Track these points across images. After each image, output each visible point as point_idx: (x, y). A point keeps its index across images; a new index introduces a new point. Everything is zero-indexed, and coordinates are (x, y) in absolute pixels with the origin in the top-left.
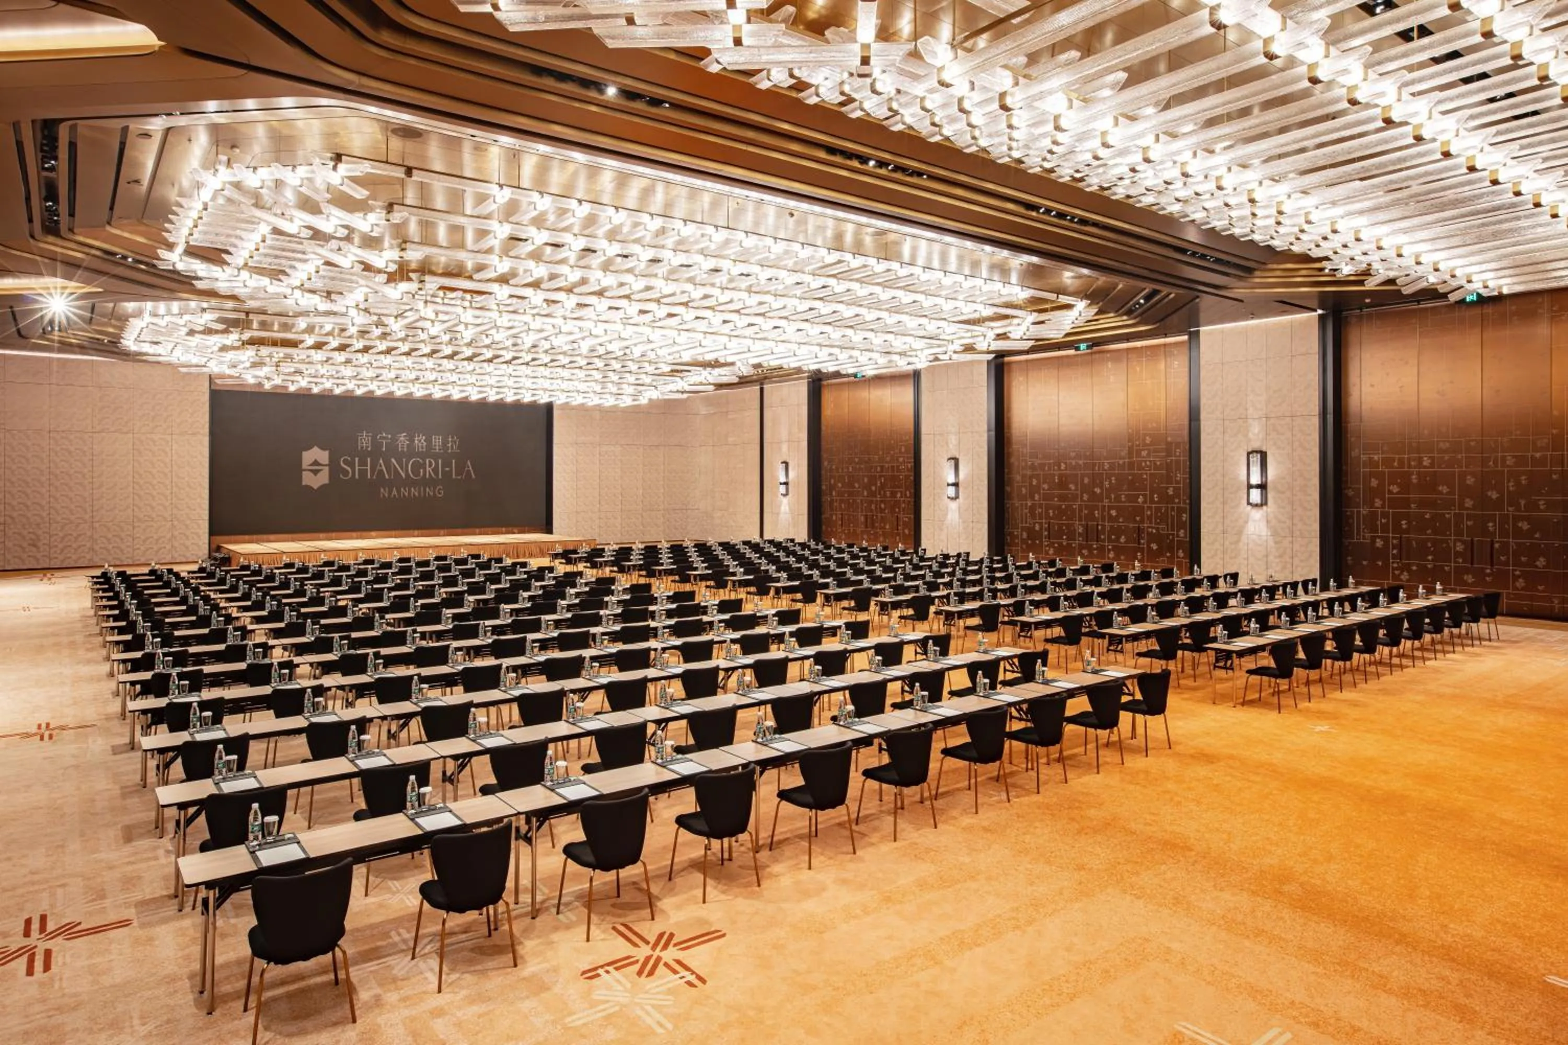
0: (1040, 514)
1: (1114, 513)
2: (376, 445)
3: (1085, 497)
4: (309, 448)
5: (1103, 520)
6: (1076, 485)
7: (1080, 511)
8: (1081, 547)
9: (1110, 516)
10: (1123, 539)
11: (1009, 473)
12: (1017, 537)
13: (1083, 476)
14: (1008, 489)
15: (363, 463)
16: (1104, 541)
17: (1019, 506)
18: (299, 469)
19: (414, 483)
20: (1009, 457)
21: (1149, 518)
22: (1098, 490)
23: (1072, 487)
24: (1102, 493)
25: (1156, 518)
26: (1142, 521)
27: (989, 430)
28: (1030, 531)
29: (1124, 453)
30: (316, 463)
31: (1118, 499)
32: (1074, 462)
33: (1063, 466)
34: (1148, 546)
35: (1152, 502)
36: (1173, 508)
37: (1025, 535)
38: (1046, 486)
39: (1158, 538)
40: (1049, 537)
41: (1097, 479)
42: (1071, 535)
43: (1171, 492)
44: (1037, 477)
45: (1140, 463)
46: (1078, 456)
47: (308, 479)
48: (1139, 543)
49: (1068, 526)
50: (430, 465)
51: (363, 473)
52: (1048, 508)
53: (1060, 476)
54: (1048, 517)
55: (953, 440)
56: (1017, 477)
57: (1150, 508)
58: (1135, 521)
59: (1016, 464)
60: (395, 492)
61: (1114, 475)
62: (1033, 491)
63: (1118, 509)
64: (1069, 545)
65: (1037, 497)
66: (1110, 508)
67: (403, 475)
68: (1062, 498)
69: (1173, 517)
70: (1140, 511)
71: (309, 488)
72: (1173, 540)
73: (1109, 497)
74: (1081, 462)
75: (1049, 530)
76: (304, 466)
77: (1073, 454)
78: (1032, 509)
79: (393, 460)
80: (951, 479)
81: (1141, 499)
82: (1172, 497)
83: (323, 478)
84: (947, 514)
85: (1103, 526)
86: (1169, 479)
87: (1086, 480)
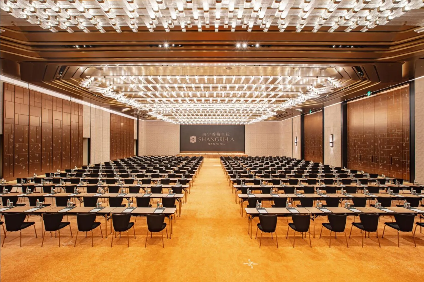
0: (358, 152)
1: (382, 152)
2: (207, 135)
3: (372, 147)
4: (192, 136)
5: (378, 155)
6: (369, 142)
7: (370, 151)
8: (370, 164)
9: (381, 153)
10: (385, 162)
11: (348, 139)
12: (351, 159)
13: (371, 139)
14: (348, 144)
15: (204, 138)
16: (378, 162)
17: (351, 149)
18: (190, 140)
19: (217, 142)
20: (348, 133)
21: (395, 155)
22: (376, 144)
23: (367, 143)
24: (377, 145)
25: (398, 154)
26: (393, 156)
27: (341, 126)
28: (355, 157)
29: (386, 131)
30: (193, 139)
31: (383, 148)
32: (368, 135)
33: (365, 136)
34: (395, 166)
35: (397, 148)
36: (405, 151)
37: (353, 159)
38: (359, 143)
39: (399, 163)
40: (360, 160)
41: (376, 140)
42: (367, 160)
43: (404, 145)
44: (356, 140)
45: (392, 134)
46: (369, 133)
47: (191, 141)
48: (392, 164)
49: (366, 156)
50: (221, 139)
51: (204, 140)
52: (360, 150)
53: (364, 140)
54: (360, 153)
55: (332, 129)
56: (351, 140)
57: (395, 151)
58: (390, 156)
59: (350, 136)
60: (211, 144)
61: (382, 139)
62: (355, 144)
63: (383, 151)
64: (366, 163)
65: (356, 147)
66: (381, 151)
67: (214, 141)
68: (365, 147)
69: (405, 155)
70: (391, 152)
71: (192, 143)
72: (405, 163)
73: (380, 147)
74: (370, 135)
75: (360, 157)
76: (191, 139)
77: (368, 132)
78: (355, 150)
79: (211, 138)
80: (331, 141)
81: (392, 148)
82: (405, 147)
83: (195, 141)
84: (330, 152)
85: (378, 157)
86: (403, 140)
87: (372, 141)
